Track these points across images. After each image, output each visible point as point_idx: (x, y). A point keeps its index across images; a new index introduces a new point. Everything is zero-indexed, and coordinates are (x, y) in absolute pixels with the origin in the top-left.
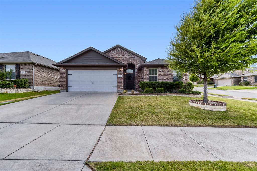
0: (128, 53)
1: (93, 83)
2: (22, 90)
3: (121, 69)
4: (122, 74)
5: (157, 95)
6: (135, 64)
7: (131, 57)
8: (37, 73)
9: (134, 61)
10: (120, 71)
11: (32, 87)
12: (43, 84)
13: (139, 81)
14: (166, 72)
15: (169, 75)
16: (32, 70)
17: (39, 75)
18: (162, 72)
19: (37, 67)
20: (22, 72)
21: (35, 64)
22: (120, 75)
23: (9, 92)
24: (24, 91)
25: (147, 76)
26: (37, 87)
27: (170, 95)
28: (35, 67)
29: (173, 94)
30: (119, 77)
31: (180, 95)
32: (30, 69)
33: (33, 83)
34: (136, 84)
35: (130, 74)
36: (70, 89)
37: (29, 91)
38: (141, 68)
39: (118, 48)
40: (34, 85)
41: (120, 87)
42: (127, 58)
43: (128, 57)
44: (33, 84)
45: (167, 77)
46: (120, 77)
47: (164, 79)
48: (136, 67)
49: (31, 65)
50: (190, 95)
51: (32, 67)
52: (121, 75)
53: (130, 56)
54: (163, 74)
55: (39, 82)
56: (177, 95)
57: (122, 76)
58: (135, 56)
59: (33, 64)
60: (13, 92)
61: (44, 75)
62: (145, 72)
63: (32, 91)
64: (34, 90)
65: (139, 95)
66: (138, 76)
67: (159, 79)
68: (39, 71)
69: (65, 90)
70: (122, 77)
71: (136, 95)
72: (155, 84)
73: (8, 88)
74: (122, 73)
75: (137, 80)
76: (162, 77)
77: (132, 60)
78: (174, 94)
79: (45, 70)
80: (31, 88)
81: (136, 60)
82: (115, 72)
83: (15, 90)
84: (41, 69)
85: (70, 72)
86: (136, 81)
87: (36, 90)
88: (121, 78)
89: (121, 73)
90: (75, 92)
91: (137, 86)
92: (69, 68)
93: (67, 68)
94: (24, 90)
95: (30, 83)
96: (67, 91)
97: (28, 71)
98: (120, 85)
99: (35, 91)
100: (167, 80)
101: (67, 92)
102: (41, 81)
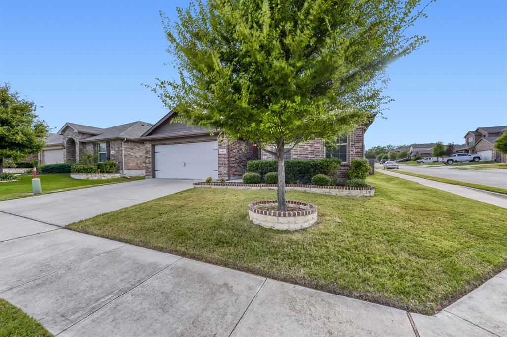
1: (185, 164)
2: (105, 175)
4: (224, 148)
5: (259, 188)
8: (129, 152)
10: (222, 141)
11: (121, 171)
12: (139, 167)
15: (316, 145)
16: (121, 148)
17: (132, 154)
19: (129, 144)
20: (113, 152)
21: (124, 139)
23: (91, 179)
24: (109, 178)
26: (129, 171)
27: (292, 188)
28: (126, 144)
29: (299, 186)
30: (220, 153)
31: (312, 189)
32: (119, 148)
33: (122, 166)
36: (158, 175)
37: (116, 177)
40: (124, 169)
41: (223, 171)
44: (122, 168)
46: (222, 153)
47: (304, 152)
49: (119, 142)
50: (332, 190)
51: (122, 144)
52: (223, 150)
55: (132, 164)
56: (307, 189)
59: (122, 140)
60: (95, 179)
61: (141, 154)
63: (121, 177)
64: (124, 176)
65: (226, 187)
67: (294, 153)
68: (132, 149)
69: (151, 177)
70: (225, 152)
71: (221, 187)
72: (272, 166)
73: (90, 173)
74: (225, 145)
76: (301, 149)
78: (301, 186)
79: (141, 147)
80: (119, 173)
82: (215, 144)
83: (97, 175)
84: (135, 145)
85: (158, 148)
87: (126, 176)
89: (223, 145)
90: (164, 179)
92: (155, 143)
93: (153, 143)
94: (109, 175)
95: (119, 167)
96: (154, 177)
97: (117, 150)
98: (222, 167)
99: (124, 178)
100: (310, 156)
101: (154, 180)
102: (136, 163)
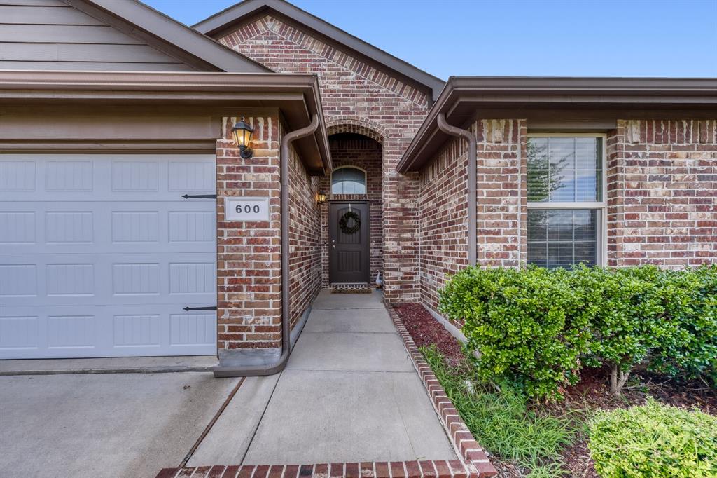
0: (337, 56)
3: (254, 133)
4: (259, 190)
6: (383, 132)
7: (358, 81)
9: (373, 113)
10: (246, 153)
13: (409, 244)
14: (689, 163)
18: (654, 171)
22: (244, 201)
25: (512, 209)
30: (231, 216)
34: (390, 262)
35: (349, 199)
38: (453, 130)
39: (270, 24)
41: (249, 319)
42: (331, 87)
43: (337, 87)
45: (695, 216)
46: (243, 217)
47: (671, 231)
48: (387, 149)
52: (250, 195)
53: (351, 78)
54: (658, 191)
57: (264, 203)
58: (383, 78)
62: (492, 163)
66: (404, 209)
67: (628, 232)
70: (264, 216)
74: (267, 178)
75: (398, 240)
76: (657, 217)
77: (366, 104)
81: (389, 107)
86: (391, 246)
88: (251, 225)
89: (250, 177)
91: (396, 274)
98: (247, 296)
